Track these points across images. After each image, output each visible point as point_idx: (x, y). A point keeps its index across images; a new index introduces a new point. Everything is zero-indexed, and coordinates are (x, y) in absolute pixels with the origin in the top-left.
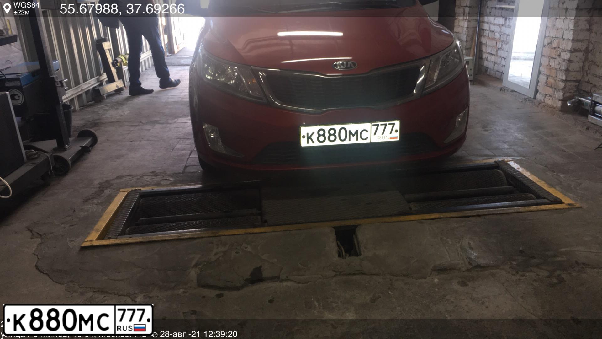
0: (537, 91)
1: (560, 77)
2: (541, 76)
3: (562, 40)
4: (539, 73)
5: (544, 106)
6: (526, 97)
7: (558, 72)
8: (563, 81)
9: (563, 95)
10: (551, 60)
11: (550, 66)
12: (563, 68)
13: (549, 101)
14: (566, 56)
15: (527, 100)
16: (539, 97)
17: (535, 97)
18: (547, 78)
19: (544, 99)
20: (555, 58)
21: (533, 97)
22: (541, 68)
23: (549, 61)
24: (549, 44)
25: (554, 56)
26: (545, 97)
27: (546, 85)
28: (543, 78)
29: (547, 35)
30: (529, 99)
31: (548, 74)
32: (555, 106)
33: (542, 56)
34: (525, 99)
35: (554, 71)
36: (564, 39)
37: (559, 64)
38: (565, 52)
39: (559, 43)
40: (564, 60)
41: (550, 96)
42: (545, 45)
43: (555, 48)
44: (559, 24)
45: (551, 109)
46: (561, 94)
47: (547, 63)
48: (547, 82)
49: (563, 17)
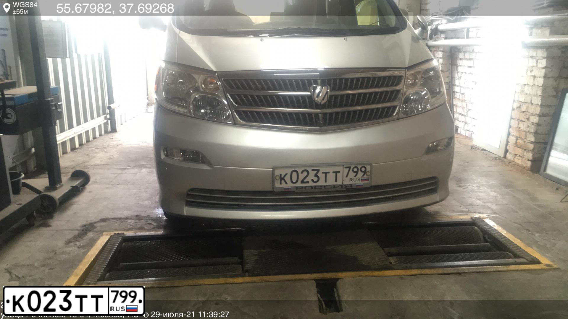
0: (506, 151)
1: (529, 139)
2: (510, 137)
3: (530, 105)
4: (509, 134)
5: (514, 165)
6: (496, 156)
7: (528, 134)
8: (532, 143)
9: (533, 156)
10: (520, 123)
11: (520, 128)
12: (532, 131)
13: (518, 161)
14: (535, 119)
15: (498, 158)
16: (509, 156)
17: (505, 157)
18: (517, 139)
19: (514, 159)
20: (524, 121)
21: (502, 156)
22: (511, 130)
24: (518, 107)
25: (523, 120)
26: (515, 157)
27: (516, 146)
28: (512, 140)
29: (516, 100)
30: (500, 159)
31: (518, 136)
32: (525, 165)
33: (512, 118)
34: (496, 158)
35: (524, 133)
36: (532, 104)
37: (528, 127)
38: (534, 116)
39: (527, 107)
40: (533, 124)
42: (514, 109)
43: (523, 112)
44: (527, 90)
45: (521, 169)
46: (531, 155)
47: (516, 126)
48: (516, 143)
49: (531, 84)
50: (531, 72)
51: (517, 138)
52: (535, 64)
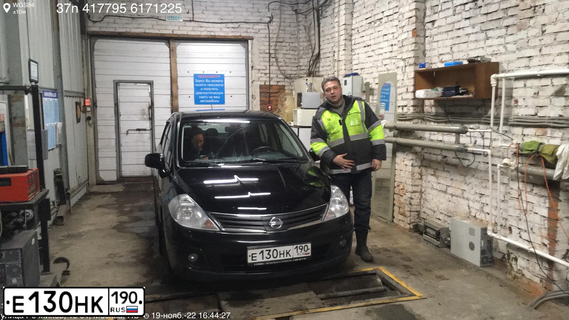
0: (393, 217)
1: (407, 209)
2: (395, 207)
4: (394, 205)
5: (399, 228)
6: (387, 221)
11: (400, 201)
12: (408, 203)
13: (402, 224)
14: (409, 195)
16: (395, 220)
17: (393, 221)
18: (399, 209)
19: (398, 223)
21: (391, 221)
22: (395, 202)
23: (399, 198)
24: (397, 186)
25: (402, 195)
27: (399, 214)
28: (396, 209)
30: (389, 223)
31: (399, 206)
32: (406, 227)
33: (395, 194)
36: (406, 184)
37: (405, 200)
38: (408, 192)
39: (404, 186)
40: (408, 198)
41: (402, 221)
43: (402, 189)
44: (402, 174)
45: (403, 230)
46: (409, 220)
47: (397, 199)
48: (399, 212)
49: (405, 170)
51: (399, 207)
52: (405, 157)
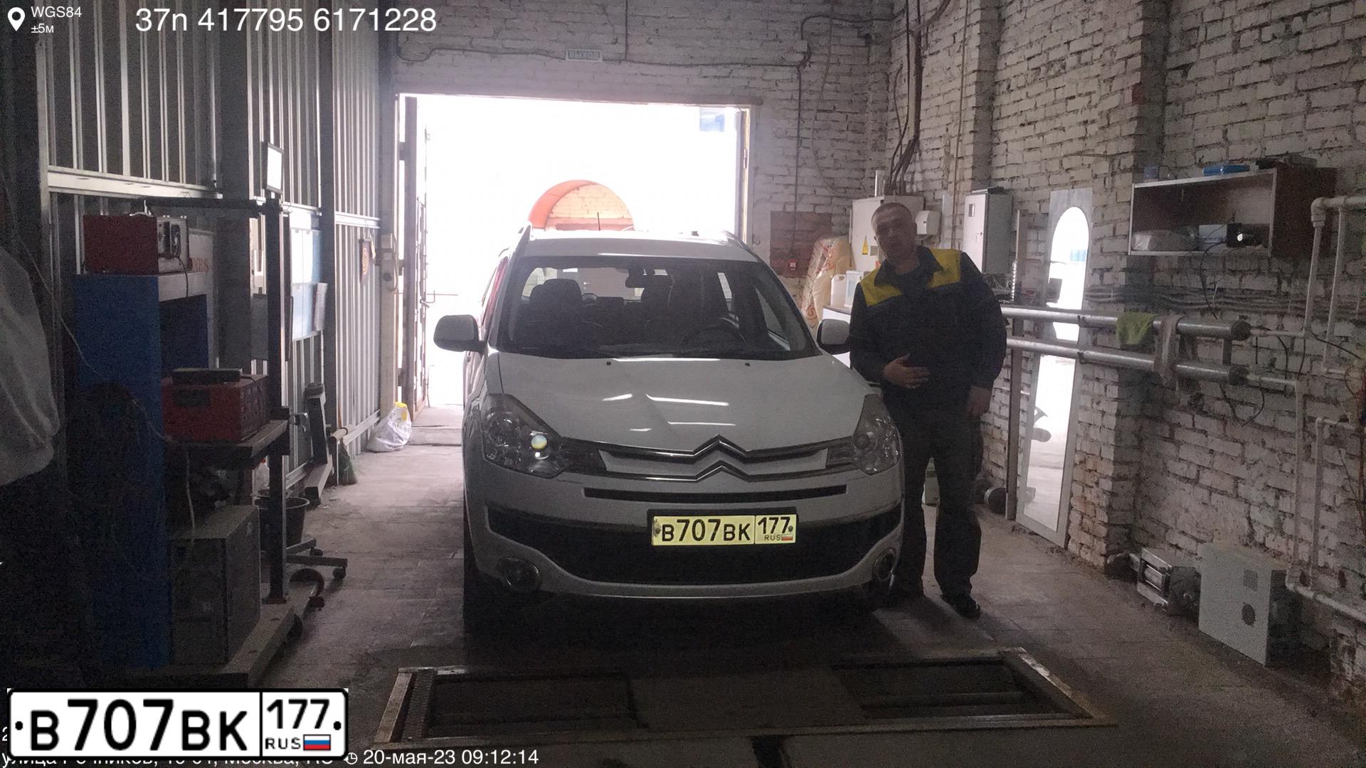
0: (1068, 538)
1: (1101, 519)
2: (1072, 512)
3: (1100, 458)
4: (1071, 507)
5: (1080, 563)
6: (1052, 545)
7: (1098, 509)
8: (1105, 524)
9: (1107, 547)
10: (1086, 489)
11: (1085, 498)
12: (1104, 504)
13: (1086, 555)
14: (1107, 485)
15: (1054, 549)
16: (1072, 547)
17: (1066, 548)
18: (1082, 518)
20: (1092, 487)
22: (1073, 500)
23: (1083, 491)
24: (1081, 462)
25: (1090, 484)
26: (1081, 549)
28: (1075, 517)
29: (1078, 449)
31: (1083, 511)
32: (1096, 564)
33: (1073, 481)
35: (1091, 507)
36: (1102, 459)
37: (1098, 497)
39: (1095, 463)
40: (1104, 492)
42: (1076, 465)
43: (1090, 471)
44: (1093, 433)
45: (1090, 569)
46: (1104, 545)
47: (1081, 494)
48: (1081, 524)
49: (1099, 424)
50: (1098, 403)
51: (1083, 516)
52: (1102, 392)
